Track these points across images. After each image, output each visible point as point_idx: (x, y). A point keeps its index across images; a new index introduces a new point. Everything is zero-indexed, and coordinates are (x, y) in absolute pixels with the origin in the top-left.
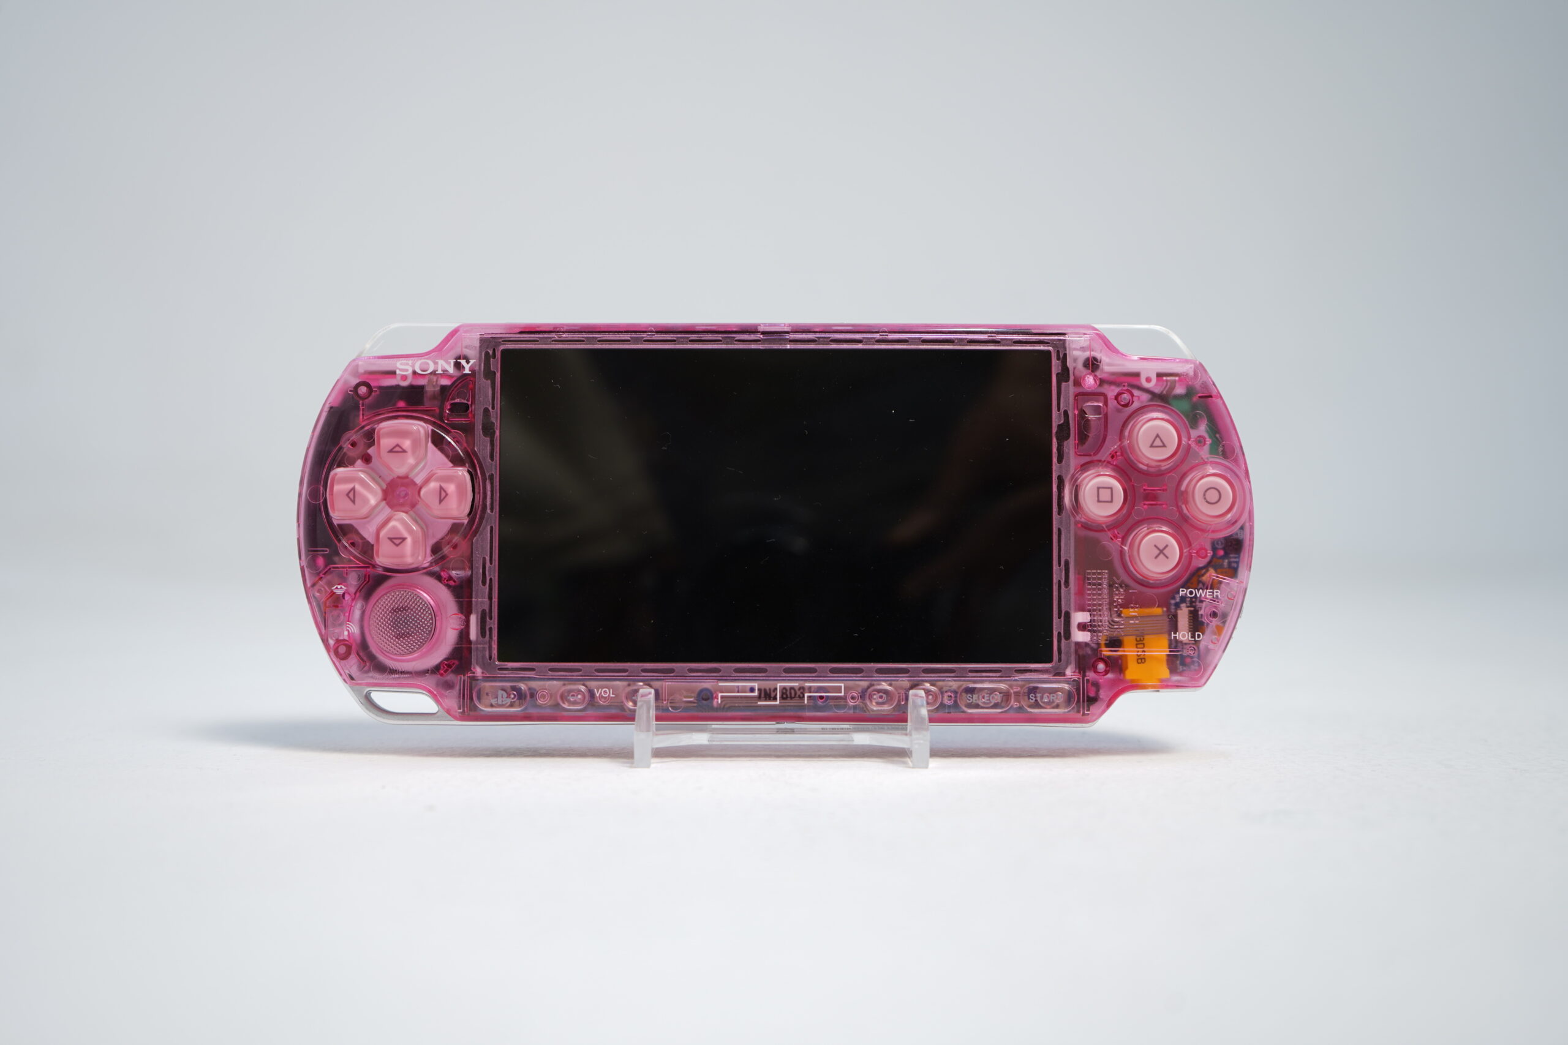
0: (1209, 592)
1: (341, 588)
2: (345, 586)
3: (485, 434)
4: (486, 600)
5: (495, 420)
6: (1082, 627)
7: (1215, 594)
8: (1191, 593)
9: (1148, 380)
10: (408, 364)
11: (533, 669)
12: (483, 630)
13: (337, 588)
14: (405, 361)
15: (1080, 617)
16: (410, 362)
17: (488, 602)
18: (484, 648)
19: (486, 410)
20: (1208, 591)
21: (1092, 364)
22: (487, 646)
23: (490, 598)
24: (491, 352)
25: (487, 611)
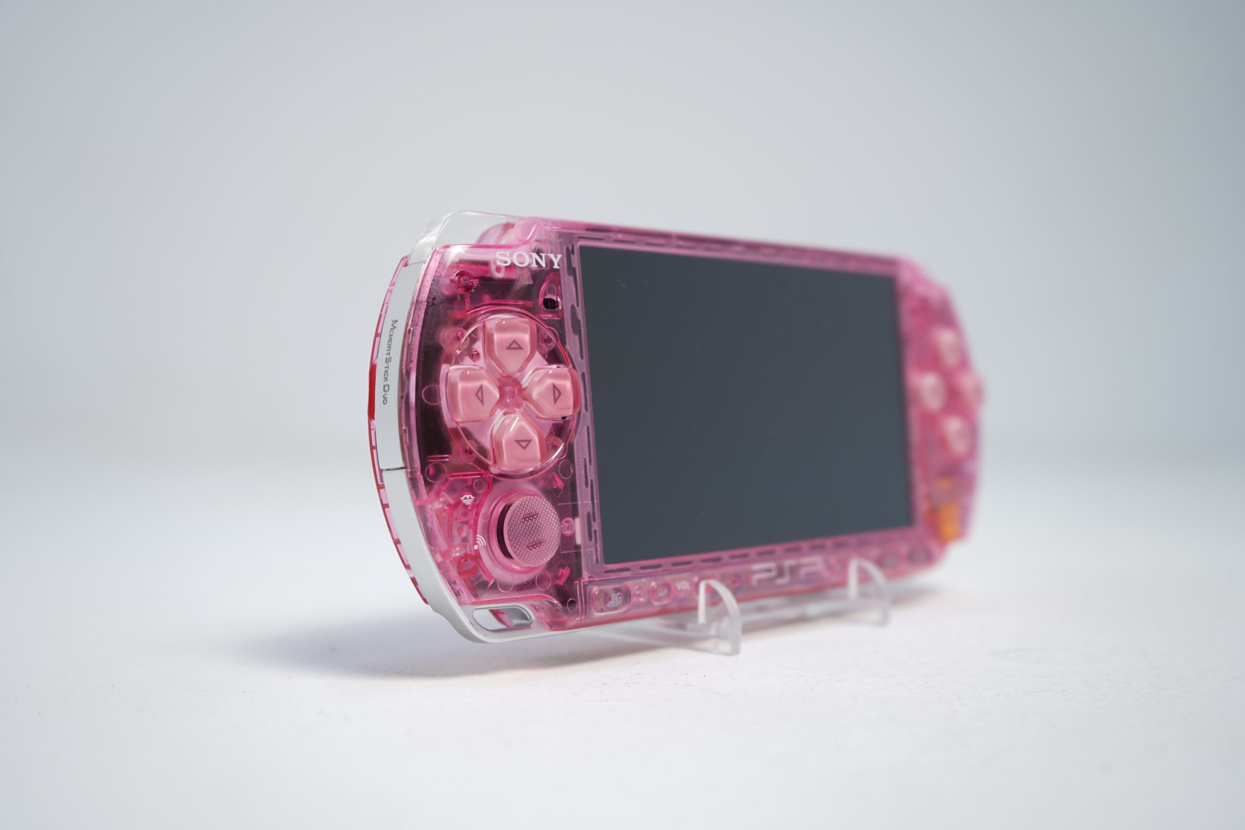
1: (470, 498)
2: (473, 496)
3: (574, 332)
4: (590, 502)
5: (580, 316)
10: (506, 256)
11: (628, 569)
12: (590, 533)
13: (466, 498)
14: (503, 252)
16: (508, 254)
17: (591, 505)
18: (591, 551)
19: (573, 307)
22: (593, 549)
23: (593, 500)
24: (570, 248)
25: (591, 513)
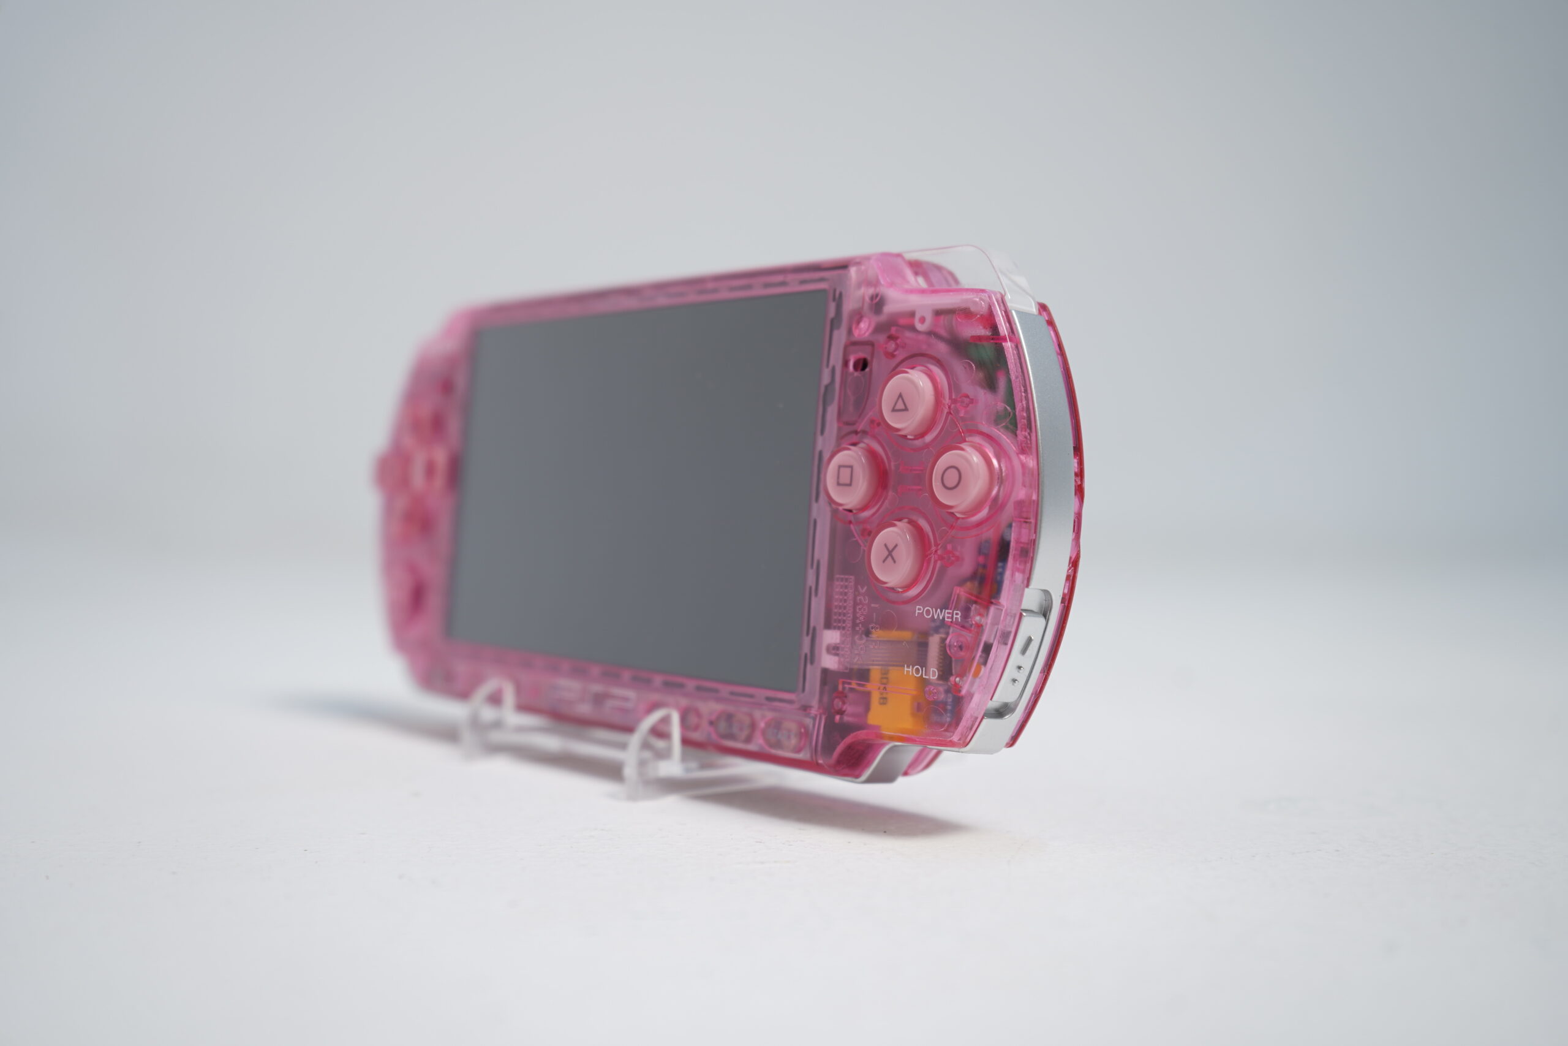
0: (948, 613)
6: (834, 650)
7: (955, 616)
8: (928, 612)
9: (922, 320)
15: (831, 637)
20: (947, 611)
21: (878, 303)
